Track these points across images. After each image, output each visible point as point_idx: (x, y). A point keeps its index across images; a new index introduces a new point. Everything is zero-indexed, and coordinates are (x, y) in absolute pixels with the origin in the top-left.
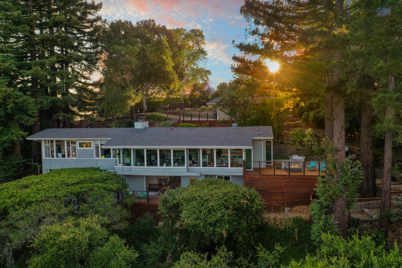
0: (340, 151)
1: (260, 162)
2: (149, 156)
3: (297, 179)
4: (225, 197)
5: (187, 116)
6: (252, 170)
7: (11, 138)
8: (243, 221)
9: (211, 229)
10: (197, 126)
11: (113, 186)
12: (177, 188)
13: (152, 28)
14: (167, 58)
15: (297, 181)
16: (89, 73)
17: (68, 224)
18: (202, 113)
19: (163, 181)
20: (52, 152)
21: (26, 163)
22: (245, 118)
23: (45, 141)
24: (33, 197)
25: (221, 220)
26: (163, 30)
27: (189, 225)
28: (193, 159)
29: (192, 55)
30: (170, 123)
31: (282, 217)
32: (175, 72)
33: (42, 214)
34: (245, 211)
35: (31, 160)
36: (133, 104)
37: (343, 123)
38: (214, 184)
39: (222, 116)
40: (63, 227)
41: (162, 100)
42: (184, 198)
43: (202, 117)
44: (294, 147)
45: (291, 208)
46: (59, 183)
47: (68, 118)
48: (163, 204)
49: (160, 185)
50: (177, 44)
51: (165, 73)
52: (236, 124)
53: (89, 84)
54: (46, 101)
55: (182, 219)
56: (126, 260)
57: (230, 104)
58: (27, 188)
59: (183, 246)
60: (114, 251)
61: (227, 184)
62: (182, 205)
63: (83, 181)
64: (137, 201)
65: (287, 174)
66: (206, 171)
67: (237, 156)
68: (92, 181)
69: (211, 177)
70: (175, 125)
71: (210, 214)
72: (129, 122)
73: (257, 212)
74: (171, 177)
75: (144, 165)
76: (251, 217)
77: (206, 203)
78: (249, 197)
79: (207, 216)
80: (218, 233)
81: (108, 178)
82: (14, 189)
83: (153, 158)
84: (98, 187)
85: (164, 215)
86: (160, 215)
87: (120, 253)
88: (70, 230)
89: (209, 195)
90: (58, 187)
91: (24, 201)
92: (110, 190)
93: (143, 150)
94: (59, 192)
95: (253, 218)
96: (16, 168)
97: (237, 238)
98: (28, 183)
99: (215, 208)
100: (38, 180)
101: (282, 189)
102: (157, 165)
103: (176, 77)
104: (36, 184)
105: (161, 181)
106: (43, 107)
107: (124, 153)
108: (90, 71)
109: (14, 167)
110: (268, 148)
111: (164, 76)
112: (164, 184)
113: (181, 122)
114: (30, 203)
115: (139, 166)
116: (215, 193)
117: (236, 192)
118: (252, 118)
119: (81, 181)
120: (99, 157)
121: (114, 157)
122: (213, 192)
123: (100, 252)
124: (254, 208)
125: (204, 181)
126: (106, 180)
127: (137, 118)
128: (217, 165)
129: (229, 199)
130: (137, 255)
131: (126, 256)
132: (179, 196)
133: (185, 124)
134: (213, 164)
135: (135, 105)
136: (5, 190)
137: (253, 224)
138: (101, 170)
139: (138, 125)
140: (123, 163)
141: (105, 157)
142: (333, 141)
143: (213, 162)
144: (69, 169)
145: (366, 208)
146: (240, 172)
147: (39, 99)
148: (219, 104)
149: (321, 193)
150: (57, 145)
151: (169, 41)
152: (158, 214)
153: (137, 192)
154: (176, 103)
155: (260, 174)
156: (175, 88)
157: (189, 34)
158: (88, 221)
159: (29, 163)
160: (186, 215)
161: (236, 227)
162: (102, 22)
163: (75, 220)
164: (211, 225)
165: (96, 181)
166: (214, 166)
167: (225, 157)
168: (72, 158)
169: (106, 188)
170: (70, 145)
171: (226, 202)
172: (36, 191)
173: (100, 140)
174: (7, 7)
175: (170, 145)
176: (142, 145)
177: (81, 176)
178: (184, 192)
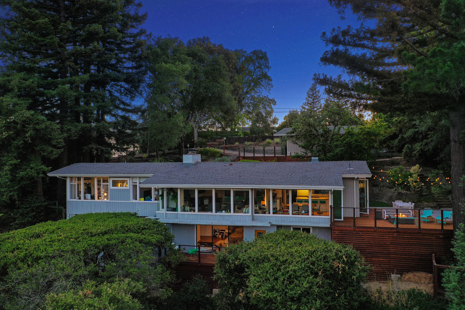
2: (201, 200)
3: (408, 234)
4: (312, 257)
5: (249, 151)
6: (342, 220)
8: (339, 294)
9: (294, 307)
11: (152, 237)
12: (239, 243)
13: (207, 47)
15: (410, 236)
16: (130, 99)
18: (267, 148)
19: (218, 233)
20: (79, 192)
21: (48, 206)
23: (71, 178)
24: (43, 251)
25: (309, 294)
27: (260, 299)
29: (253, 80)
30: (227, 159)
31: (390, 289)
33: (51, 276)
34: (341, 280)
35: (55, 203)
38: (292, 239)
39: (294, 150)
40: (78, 296)
42: (250, 257)
43: (267, 153)
44: (393, 190)
45: (401, 276)
46: (81, 232)
47: (102, 151)
48: (220, 265)
49: (214, 237)
52: (317, 158)
54: (75, 129)
55: (248, 289)
57: (305, 135)
58: (38, 238)
61: (311, 238)
62: (248, 267)
63: (112, 230)
64: (185, 259)
68: (125, 230)
71: (290, 283)
74: (229, 227)
75: (194, 211)
76: (350, 289)
77: (283, 266)
78: (345, 259)
79: (286, 286)
81: (147, 227)
82: (21, 239)
83: (206, 202)
84: (131, 238)
85: (221, 281)
86: (216, 281)
88: (87, 301)
89: (288, 254)
90: (78, 237)
91: (31, 255)
92: (148, 243)
93: (193, 191)
94: (79, 245)
95: (353, 290)
96: (36, 212)
98: (41, 231)
99: (298, 274)
100: (54, 227)
101: (387, 247)
102: (211, 211)
104: (51, 233)
105: (216, 233)
106: (70, 136)
107: (168, 194)
108: (132, 97)
112: (220, 236)
113: (241, 158)
114: (39, 258)
115: (188, 211)
116: (296, 251)
117: (326, 251)
119: (109, 230)
120: (136, 199)
121: (155, 200)
122: (294, 250)
124: (354, 275)
125: (276, 233)
126: (143, 229)
128: (292, 212)
129: (318, 261)
132: (243, 254)
133: (246, 160)
134: (288, 211)
136: (10, 241)
137: (354, 300)
138: (138, 217)
139: (189, 159)
140: (168, 207)
141: (145, 200)
143: (287, 208)
144: (97, 214)
146: (326, 223)
147: (66, 126)
148: (290, 135)
150: (85, 184)
152: (214, 280)
153: (185, 247)
154: (234, 137)
155: (354, 226)
157: (250, 57)
158: (114, 288)
160: (256, 283)
161: (330, 304)
162: (147, 36)
163: (96, 286)
164: (293, 300)
165: (129, 230)
166: (289, 214)
168: (104, 201)
169: (142, 240)
170: (102, 183)
171: (314, 265)
172: (49, 242)
173: (140, 177)
174: (33, 14)
175: (230, 184)
176: (193, 183)
177: (111, 224)
178: (250, 248)
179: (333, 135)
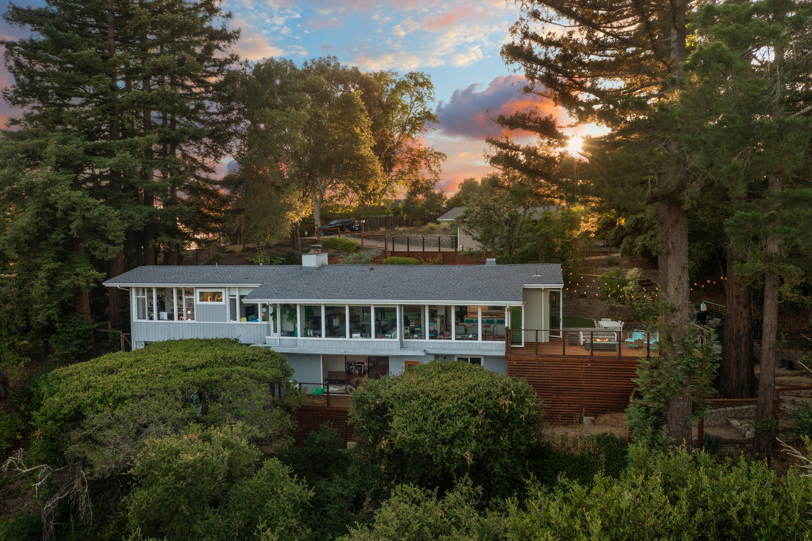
0: (679, 310)
1: (537, 331)
2: (329, 319)
3: (606, 364)
4: (471, 393)
5: (400, 242)
6: (523, 346)
7: (76, 283)
8: (504, 437)
9: (445, 449)
10: (420, 263)
11: (265, 371)
12: (382, 378)
13: (334, 72)
14: (362, 131)
15: (607, 367)
16: (215, 160)
17: (190, 436)
18: (428, 237)
19: (354, 367)
20: (151, 310)
21: (98, 330)
22: (511, 247)
23: (137, 289)
24: (126, 389)
25: (464, 435)
26: (355, 76)
27: (406, 442)
28: (412, 325)
29: (410, 121)
30: (368, 256)
31: (578, 434)
32: (378, 157)
33: (143, 420)
34: (508, 421)
35: (107, 325)
36: (297, 219)
37: (684, 260)
38: (450, 371)
39: (467, 243)
40: (184, 441)
41: (351, 210)
42: (395, 395)
43: (429, 246)
44: (605, 303)
45: (596, 418)
46: (169, 365)
47: (177, 245)
48: (357, 406)
49: (349, 373)
50: (380, 102)
51: (357, 160)
52: (494, 260)
53: (214, 182)
54: (138, 215)
55: (392, 431)
56: (294, 501)
57: (483, 222)
58: (112, 373)
59: (393, 483)
60: (271, 485)
61: (475, 370)
62: (392, 407)
63: (211, 363)
64: (309, 401)
65: (588, 353)
66: (435, 347)
67: (496, 320)
68: (228, 362)
69: (445, 358)
70: (377, 261)
71: (442, 423)
72: (288, 254)
73: (528, 423)
74: (370, 358)
75: (320, 336)
76: (517, 431)
77: (435, 404)
78: (514, 395)
79: (437, 426)
80: (456, 456)
81: (257, 358)
82: (90, 375)
83: (336, 322)
84: (239, 372)
85: (358, 426)
86: (353, 425)
87: (282, 488)
88: (194, 446)
89: (442, 390)
90: (168, 372)
91: (111, 395)
92: (261, 380)
93: (318, 308)
94: (172, 381)
95: (521, 432)
96: (83, 338)
97: (492, 467)
98: (113, 364)
99: (453, 412)
101: (578, 382)
102: (344, 336)
103: (378, 167)
104: (129, 367)
105: (351, 367)
106: (132, 226)
107: (283, 312)
108: (216, 157)
109: (79, 337)
110: (554, 305)
111: (355, 166)
112: (357, 372)
113: (389, 254)
114: (121, 400)
115: (311, 336)
116: (452, 386)
117: (491, 385)
118: (525, 248)
119: (207, 362)
120: (236, 320)
121: (263, 320)
122: (450, 385)
123: (246, 487)
124: (523, 413)
125: (431, 364)
126: (253, 361)
127: (303, 246)
128: (456, 336)
129: (479, 397)
130: (312, 494)
131: (293, 495)
132: (387, 391)
133: (395, 258)
134: (450, 335)
135: (300, 221)
136: (75, 377)
137: (521, 444)
138: (242, 345)
139: (310, 260)
140: (282, 331)
141: (248, 320)
142: (666, 293)
143: (449, 330)
144: (182, 341)
145: (735, 418)
146: (500, 350)
147: (126, 211)
148: (461, 220)
149: (646, 387)
150: (158, 297)
151: (366, 96)
152: (348, 425)
153: (307, 385)
154: (378, 216)
155: (537, 354)
156: (377, 188)
157: (404, 82)
158: (225, 432)
159: (105, 331)
160: (400, 424)
161: (490, 447)
162: (241, 64)
163: (203, 431)
164: (444, 442)
165: (234, 363)
166: (451, 339)
167: (471, 321)
168: (187, 321)
169: (254, 375)
170: (184, 297)
171: (472, 402)
172: (130, 378)
173: (239, 288)
174: (71, 41)
175: (369, 298)
176: (318, 298)
177: (207, 354)
178: (395, 384)
179: (523, 222)
